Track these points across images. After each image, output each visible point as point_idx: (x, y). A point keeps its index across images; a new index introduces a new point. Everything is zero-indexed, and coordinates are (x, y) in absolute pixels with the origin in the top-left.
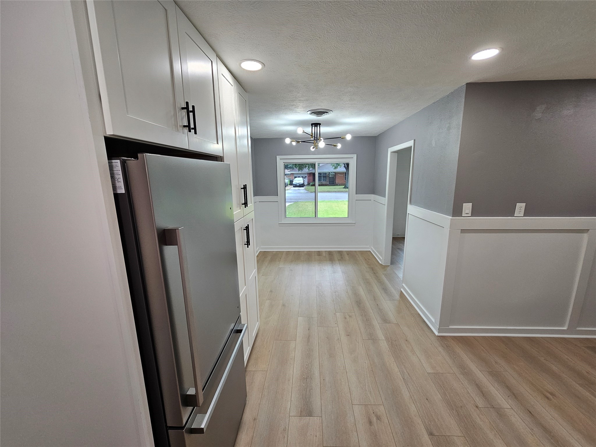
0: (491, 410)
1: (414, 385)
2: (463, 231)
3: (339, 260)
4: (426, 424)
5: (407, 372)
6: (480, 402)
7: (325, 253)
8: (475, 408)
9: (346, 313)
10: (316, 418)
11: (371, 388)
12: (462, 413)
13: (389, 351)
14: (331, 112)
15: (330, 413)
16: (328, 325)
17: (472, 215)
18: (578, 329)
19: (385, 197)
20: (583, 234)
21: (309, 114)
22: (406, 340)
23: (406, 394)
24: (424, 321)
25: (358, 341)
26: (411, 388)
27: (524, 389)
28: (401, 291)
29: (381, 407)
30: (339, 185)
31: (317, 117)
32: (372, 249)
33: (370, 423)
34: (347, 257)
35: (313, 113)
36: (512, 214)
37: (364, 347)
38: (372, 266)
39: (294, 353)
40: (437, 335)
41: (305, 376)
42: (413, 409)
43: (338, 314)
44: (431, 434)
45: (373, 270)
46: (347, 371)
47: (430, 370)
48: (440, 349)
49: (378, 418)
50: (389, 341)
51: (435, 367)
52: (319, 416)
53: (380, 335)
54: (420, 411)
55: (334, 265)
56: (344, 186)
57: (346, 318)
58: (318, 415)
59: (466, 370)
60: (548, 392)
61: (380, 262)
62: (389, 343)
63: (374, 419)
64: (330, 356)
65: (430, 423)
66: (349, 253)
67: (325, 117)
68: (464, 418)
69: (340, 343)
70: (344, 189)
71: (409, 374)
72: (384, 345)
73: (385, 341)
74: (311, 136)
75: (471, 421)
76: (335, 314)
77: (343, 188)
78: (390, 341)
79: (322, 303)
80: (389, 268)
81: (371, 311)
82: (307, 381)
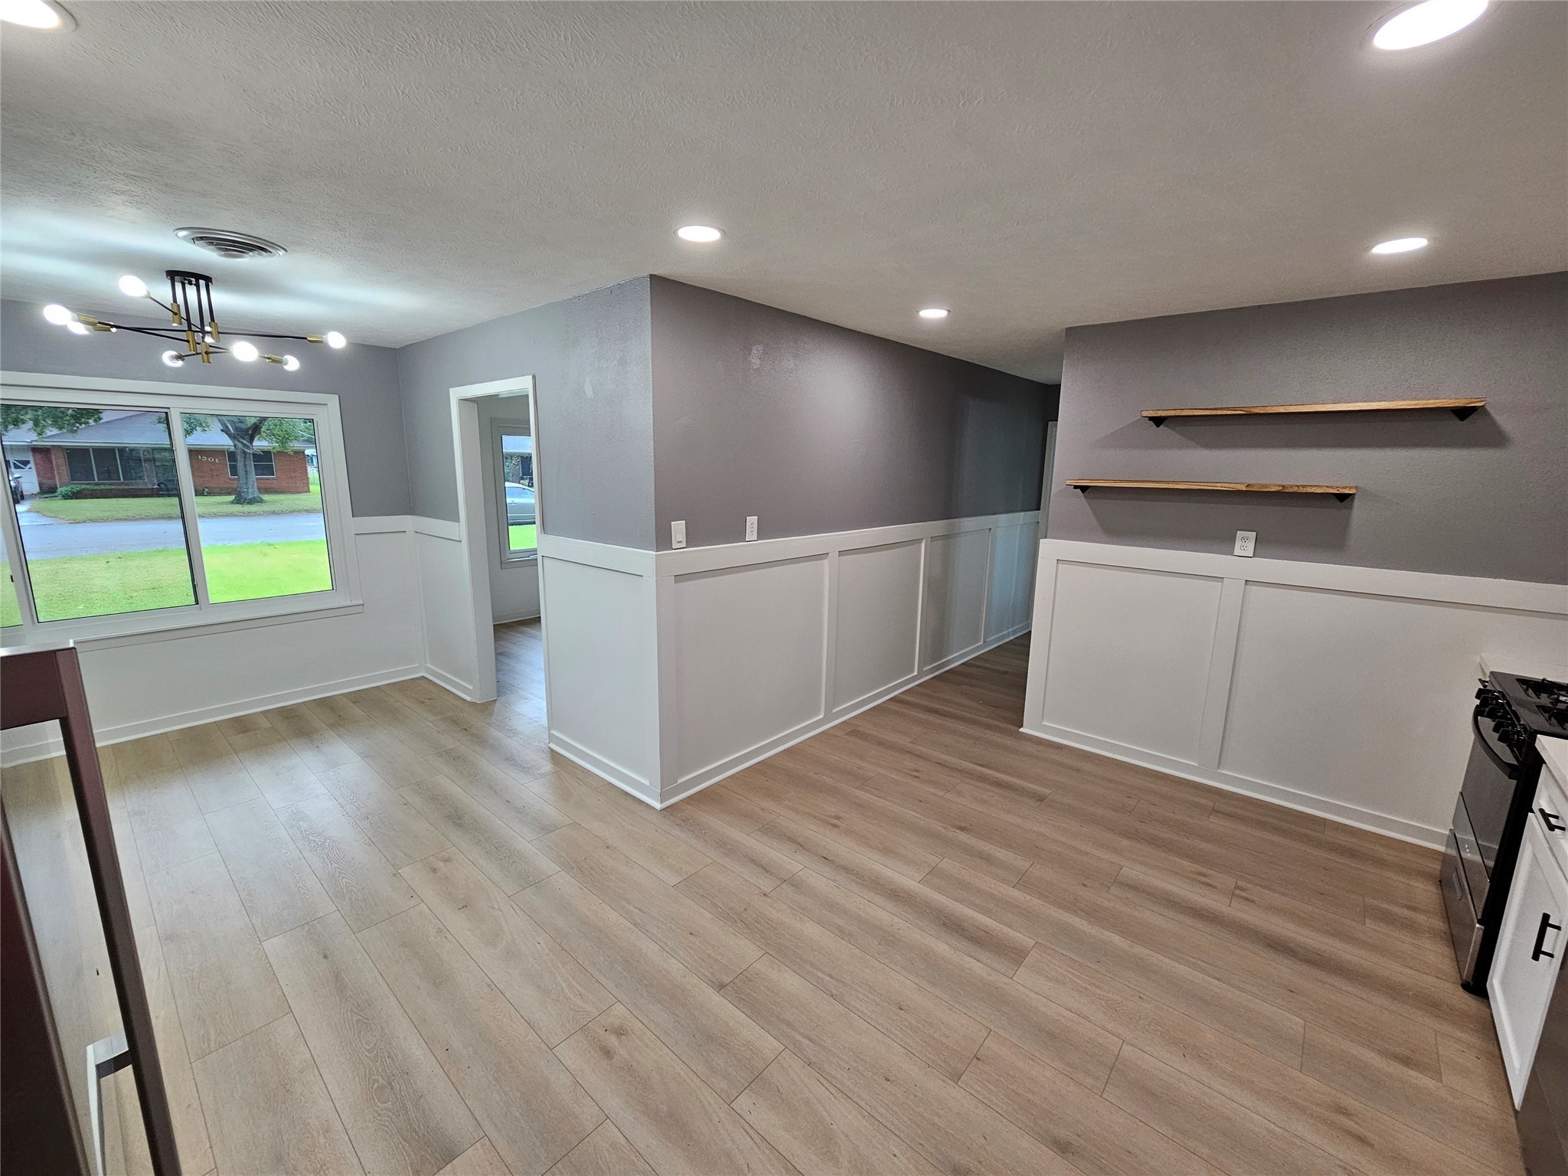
0: (784, 886)
1: (660, 924)
2: (679, 578)
3: (332, 726)
4: (707, 977)
5: (635, 907)
6: (765, 883)
7: (266, 718)
8: (763, 898)
9: (431, 858)
10: (470, 1152)
11: (578, 986)
12: (749, 919)
13: (581, 888)
14: (281, 252)
15: (505, 1109)
16: (390, 914)
17: (689, 544)
18: (834, 711)
19: (458, 521)
20: (823, 561)
21: (185, 238)
22: (608, 847)
23: (650, 949)
24: (626, 794)
25: (496, 906)
26: (655, 933)
27: (810, 830)
28: (552, 750)
29: (619, 1009)
30: (209, 494)
31: (221, 256)
32: (428, 670)
33: (608, 1053)
34: (357, 711)
35: (201, 238)
36: (739, 535)
37: (518, 911)
38: (450, 715)
39: (304, 1048)
40: (659, 809)
41: (381, 1081)
42: (674, 967)
43: (405, 871)
44: (721, 987)
45: (457, 724)
46: (501, 987)
47: (674, 880)
48: (676, 832)
49: (620, 1032)
50: (573, 868)
51: (681, 868)
52: (477, 1139)
53: (546, 864)
54: (688, 963)
55: (320, 745)
56: (232, 498)
57: (435, 870)
58: (474, 1138)
59: (728, 846)
60: (831, 817)
61: (468, 699)
62: (575, 871)
63: (612, 1041)
64: (435, 983)
65: (711, 970)
66: (357, 698)
67: (249, 262)
68: (756, 924)
69: (450, 937)
70: (238, 508)
71: (640, 910)
72: (565, 883)
73: (563, 873)
74: (175, 314)
75: (765, 922)
76: (394, 875)
77: (232, 503)
78: (574, 866)
79: (336, 865)
80: (497, 704)
81: (500, 822)
82: (392, 1089)
